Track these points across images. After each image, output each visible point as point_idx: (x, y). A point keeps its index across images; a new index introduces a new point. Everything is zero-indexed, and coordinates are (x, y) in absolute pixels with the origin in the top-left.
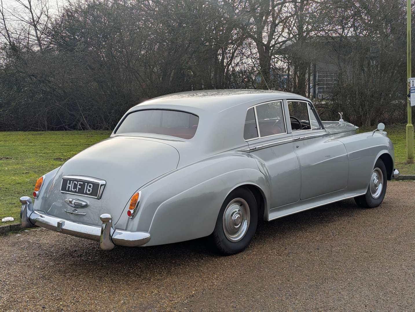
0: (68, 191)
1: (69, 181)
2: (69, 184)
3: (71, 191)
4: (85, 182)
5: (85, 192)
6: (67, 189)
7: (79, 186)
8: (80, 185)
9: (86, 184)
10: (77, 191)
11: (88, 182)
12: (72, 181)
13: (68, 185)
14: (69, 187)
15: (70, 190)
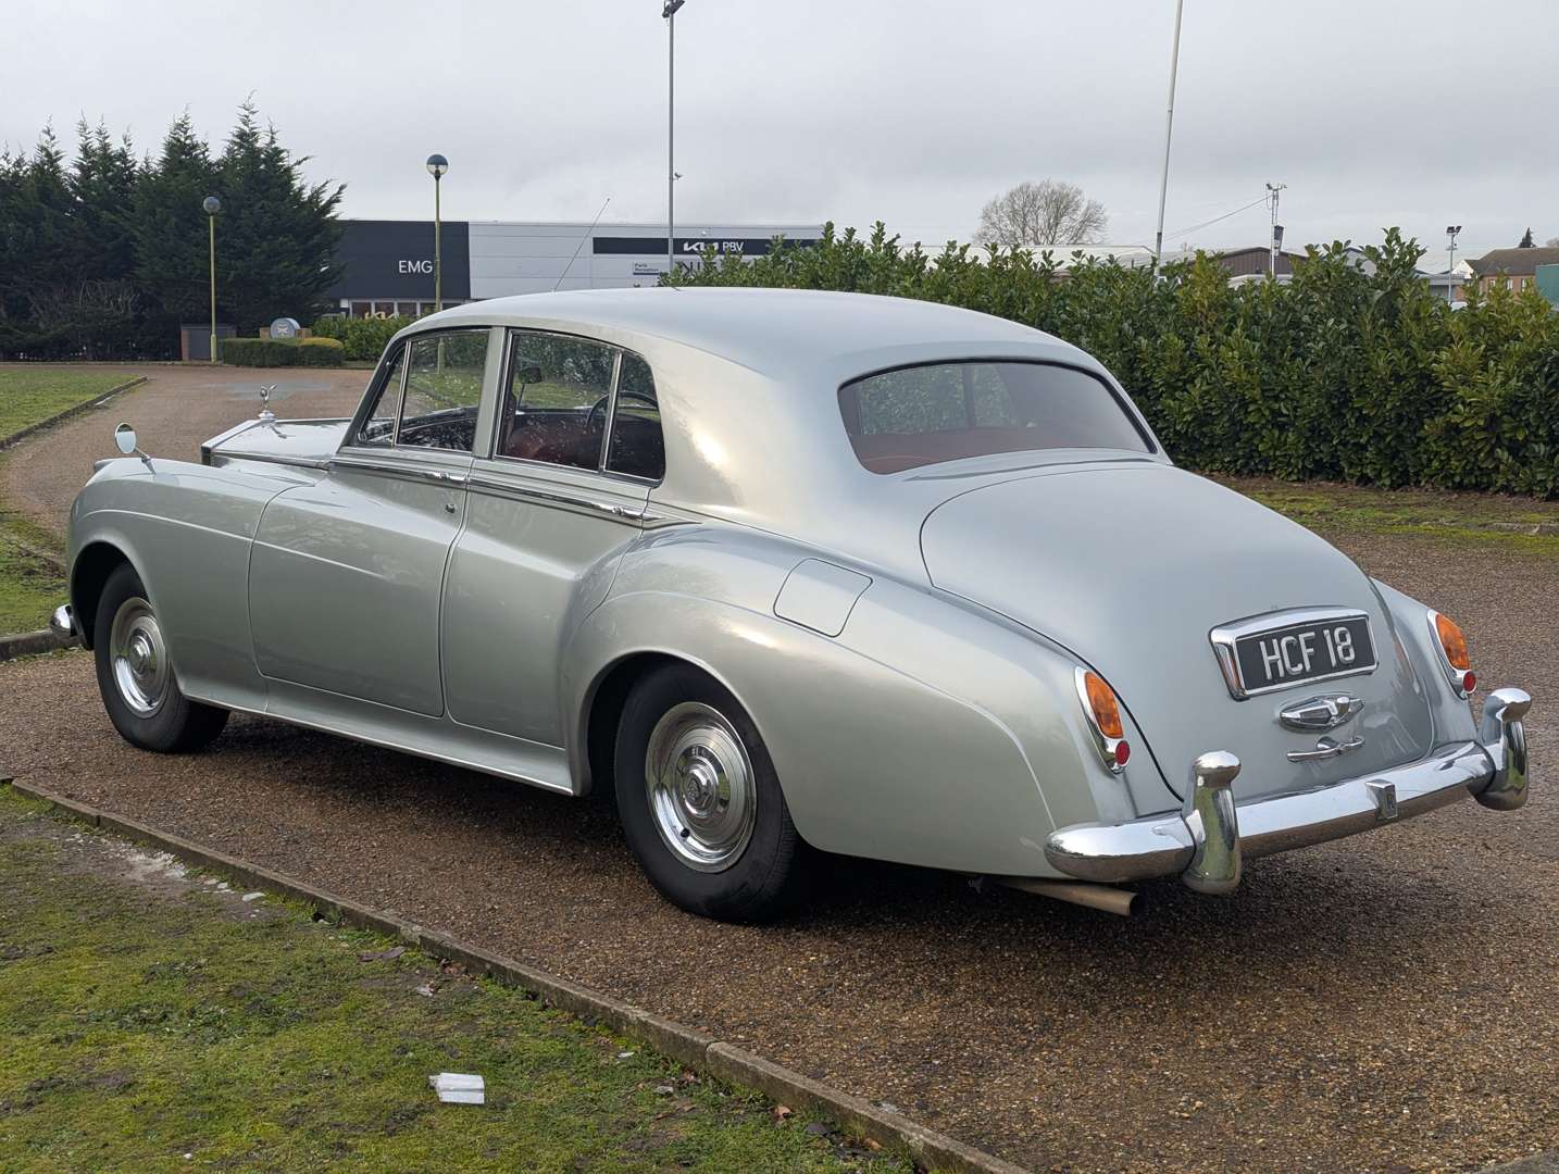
0: (1276, 679)
1: (1262, 644)
2: (1269, 655)
3: (1289, 677)
4: (1319, 627)
5: (1334, 662)
6: (1269, 675)
7: (1307, 648)
8: (1309, 643)
9: (1326, 632)
10: (1308, 667)
11: (1331, 625)
12: (1275, 641)
13: (1267, 659)
14: (1274, 665)
15: (1282, 673)
